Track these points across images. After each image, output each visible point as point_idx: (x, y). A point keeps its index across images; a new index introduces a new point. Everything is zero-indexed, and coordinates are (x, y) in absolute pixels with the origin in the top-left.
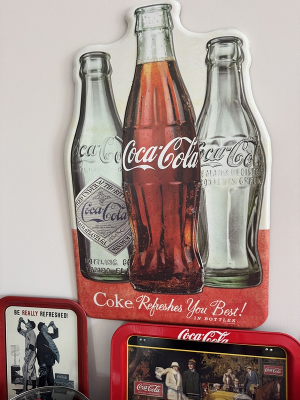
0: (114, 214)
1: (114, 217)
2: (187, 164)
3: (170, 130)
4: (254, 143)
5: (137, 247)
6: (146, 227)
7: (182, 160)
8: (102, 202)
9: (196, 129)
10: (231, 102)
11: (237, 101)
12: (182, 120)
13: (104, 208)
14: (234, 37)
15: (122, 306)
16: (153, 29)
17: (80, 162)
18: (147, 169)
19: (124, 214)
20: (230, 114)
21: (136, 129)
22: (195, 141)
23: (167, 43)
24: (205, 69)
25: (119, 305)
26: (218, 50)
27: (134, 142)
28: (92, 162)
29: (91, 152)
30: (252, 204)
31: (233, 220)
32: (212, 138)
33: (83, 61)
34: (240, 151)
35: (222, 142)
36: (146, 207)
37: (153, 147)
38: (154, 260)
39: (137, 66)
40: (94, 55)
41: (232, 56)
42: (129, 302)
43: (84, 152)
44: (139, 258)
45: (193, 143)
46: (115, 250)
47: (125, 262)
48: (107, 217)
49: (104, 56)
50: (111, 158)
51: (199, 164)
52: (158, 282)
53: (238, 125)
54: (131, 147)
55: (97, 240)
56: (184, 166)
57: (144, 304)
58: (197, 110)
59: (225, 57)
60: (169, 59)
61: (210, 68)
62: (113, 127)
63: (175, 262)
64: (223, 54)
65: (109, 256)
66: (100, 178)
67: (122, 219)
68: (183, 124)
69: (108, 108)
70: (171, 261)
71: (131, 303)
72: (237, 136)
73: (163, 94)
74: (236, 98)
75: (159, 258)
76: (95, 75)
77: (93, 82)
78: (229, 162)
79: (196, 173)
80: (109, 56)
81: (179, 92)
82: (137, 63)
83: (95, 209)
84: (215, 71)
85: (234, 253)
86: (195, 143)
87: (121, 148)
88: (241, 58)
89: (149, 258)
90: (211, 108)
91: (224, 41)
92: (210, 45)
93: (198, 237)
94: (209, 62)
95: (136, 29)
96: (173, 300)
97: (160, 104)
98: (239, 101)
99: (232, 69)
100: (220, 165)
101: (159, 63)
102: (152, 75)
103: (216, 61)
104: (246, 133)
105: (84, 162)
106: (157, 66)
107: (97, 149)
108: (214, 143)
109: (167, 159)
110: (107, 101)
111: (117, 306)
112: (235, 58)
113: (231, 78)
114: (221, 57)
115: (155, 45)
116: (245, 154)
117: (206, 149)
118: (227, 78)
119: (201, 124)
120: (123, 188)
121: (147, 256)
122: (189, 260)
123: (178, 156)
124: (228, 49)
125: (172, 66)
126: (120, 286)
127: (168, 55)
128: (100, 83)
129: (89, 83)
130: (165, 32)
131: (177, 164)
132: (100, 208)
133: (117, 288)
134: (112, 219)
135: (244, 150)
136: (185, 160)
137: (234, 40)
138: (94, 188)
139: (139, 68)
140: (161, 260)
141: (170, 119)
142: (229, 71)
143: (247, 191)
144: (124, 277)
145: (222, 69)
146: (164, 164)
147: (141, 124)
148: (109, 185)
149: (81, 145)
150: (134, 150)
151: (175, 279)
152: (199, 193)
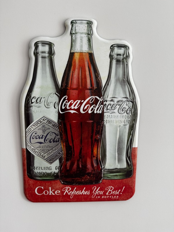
0: (51, 139)
1: (51, 141)
2: (97, 111)
3: (88, 92)
4: (132, 102)
5: (65, 158)
6: (71, 146)
7: (94, 108)
8: (44, 131)
9: (103, 92)
10: (122, 80)
11: (125, 79)
12: (95, 87)
13: (45, 135)
14: (125, 45)
15: (53, 194)
16: (81, 34)
17: (31, 107)
18: (74, 113)
19: (58, 139)
20: (121, 86)
21: (68, 89)
22: (102, 99)
23: (89, 43)
24: (109, 60)
25: (51, 193)
26: (117, 51)
27: (66, 97)
28: (39, 107)
29: (38, 101)
30: (129, 134)
31: (120, 142)
32: (111, 98)
33: (36, 45)
34: (125, 106)
35: (116, 100)
36: (72, 135)
37: (78, 100)
38: (75, 166)
39: (70, 53)
40: (44, 43)
41: (123, 55)
42: (58, 191)
43: (33, 100)
44: (66, 165)
45: (101, 100)
46: (51, 161)
47: (57, 168)
48: (47, 141)
49: (50, 45)
50: (52, 105)
51: (103, 112)
52: (77, 178)
53: (125, 92)
54: (64, 100)
55: (39, 155)
56: (95, 112)
57: (67, 191)
58: (104, 82)
59: (120, 55)
60: (90, 52)
61: (111, 60)
62: (54, 87)
63: (87, 166)
64: (119, 53)
65: (47, 164)
66: (44, 117)
67: (56, 142)
68: (96, 89)
69: (51, 75)
70: (85, 166)
71: (60, 192)
72: (124, 98)
73: (85, 71)
74: (124, 78)
75: (78, 165)
76: (44, 55)
77: (43, 59)
78: (119, 111)
79: (101, 116)
80: (54, 45)
81: (94, 71)
82: (70, 51)
83: (39, 136)
84: (114, 62)
85: (120, 160)
86: (102, 100)
87: (58, 99)
88: (128, 57)
89: (72, 165)
90: (111, 82)
91: (120, 46)
92: (112, 48)
93: (101, 152)
94: (111, 57)
95: (71, 32)
96: (85, 188)
97: (83, 77)
98: (126, 79)
99: (123, 62)
100: (114, 113)
101: (84, 54)
102: (79, 60)
103: (115, 56)
104: (128, 96)
105: (33, 107)
106: (82, 55)
107: (43, 99)
108: (112, 100)
109: (86, 108)
110: (51, 72)
111: (50, 194)
112: (125, 56)
113: (122, 66)
114: (118, 55)
115: (82, 43)
116: (127, 108)
117: (107, 103)
118: (120, 67)
119: (105, 90)
120: (58, 123)
121: (71, 163)
122: (95, 165)
123: (92, 107)
124: (121, 51)
125: (91, 56)
126: (53, 182)
127: (89, 50)
128: (47, 60)
129: (40, 60)
130: (88, 37)
131: (91, 111)
132: (43, 135)
133: (51, 184)
134: (50, 142)
135: (127, 105)
136: (96, 109)
137: (125, 47)
138: (39, 123)
139: (72, 55)
140: (79, 166)
141: (89, 86)
142: (121, 63)
143: (128, 127)
144: (56, 177)
145: (118, 61)
146: (84, 110)
147: (72, 87)
148: (50, 121)
149: (32, 96)
150: (67, 101)
151: (87, 176)
152: (102, 127)
